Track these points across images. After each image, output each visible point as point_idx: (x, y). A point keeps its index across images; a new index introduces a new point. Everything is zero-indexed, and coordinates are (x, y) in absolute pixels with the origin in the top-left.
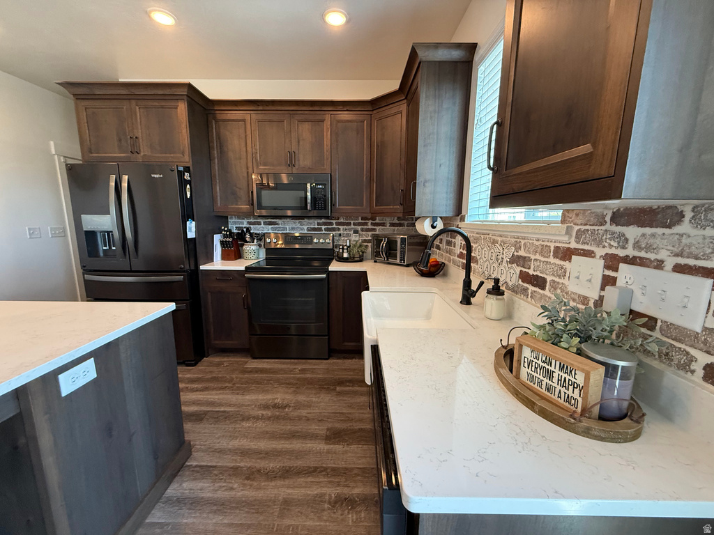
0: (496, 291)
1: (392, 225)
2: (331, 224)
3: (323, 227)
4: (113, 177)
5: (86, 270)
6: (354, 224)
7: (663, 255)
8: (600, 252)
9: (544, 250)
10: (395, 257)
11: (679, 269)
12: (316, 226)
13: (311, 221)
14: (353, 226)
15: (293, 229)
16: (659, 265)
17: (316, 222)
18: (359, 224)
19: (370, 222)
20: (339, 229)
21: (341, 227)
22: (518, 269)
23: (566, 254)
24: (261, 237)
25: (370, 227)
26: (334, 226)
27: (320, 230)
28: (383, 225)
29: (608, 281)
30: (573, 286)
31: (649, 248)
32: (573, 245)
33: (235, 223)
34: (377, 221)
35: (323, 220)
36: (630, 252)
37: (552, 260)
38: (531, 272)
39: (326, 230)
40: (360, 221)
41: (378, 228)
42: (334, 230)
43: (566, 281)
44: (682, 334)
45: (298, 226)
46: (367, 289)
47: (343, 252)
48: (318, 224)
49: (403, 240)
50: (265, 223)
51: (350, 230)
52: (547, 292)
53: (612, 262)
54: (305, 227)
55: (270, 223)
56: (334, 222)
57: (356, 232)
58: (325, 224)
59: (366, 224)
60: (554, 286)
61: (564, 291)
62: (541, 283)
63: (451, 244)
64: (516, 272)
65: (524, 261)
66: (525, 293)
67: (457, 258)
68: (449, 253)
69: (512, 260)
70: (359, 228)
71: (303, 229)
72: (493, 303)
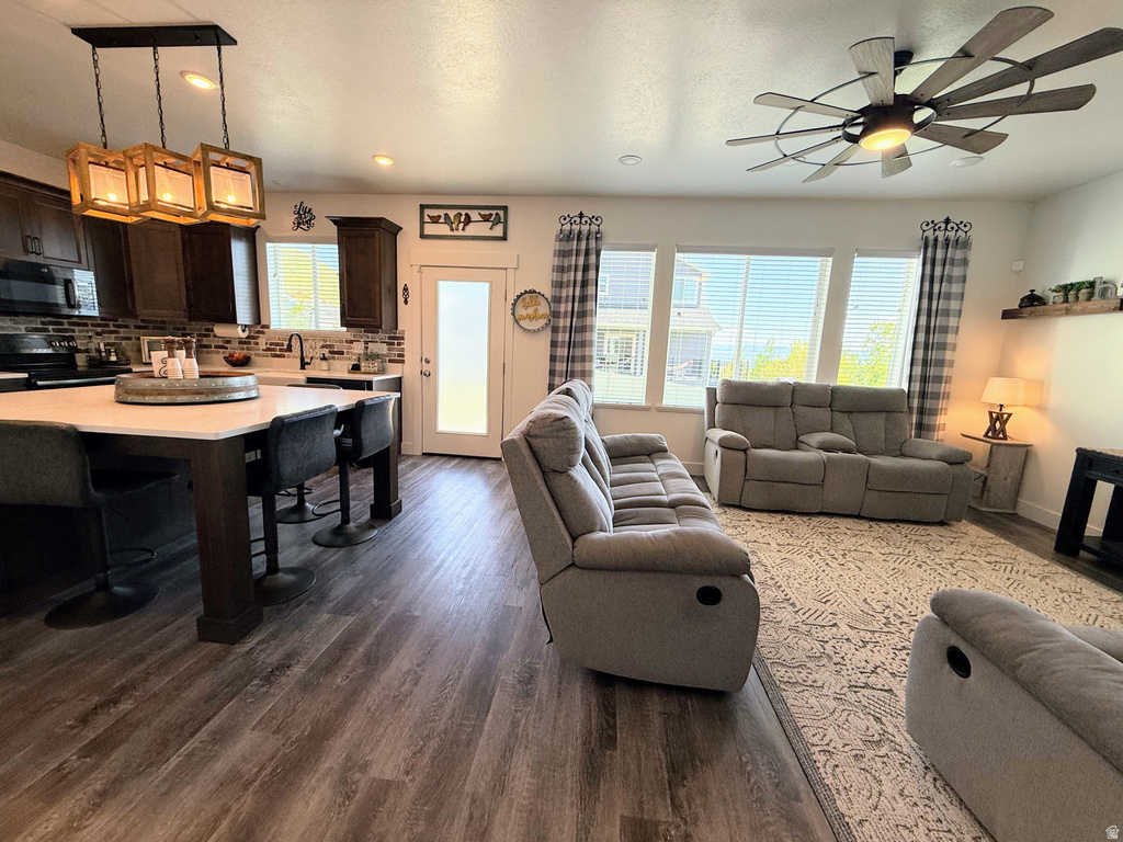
0: (324, 358)
1: (138, 327)
2: (62, 324)
3: (50, 327)
6: (93, 325)
7: (377, 340)
8: (362, 340)
9: (341, 341)
11: (380, 342)
12: (40, 326)
13: (31, 319)
14: (90, 327)
16: (377, 342)
17: (38, 320)
19: (111, 323)
20: (73, 331)
21: (76, 328)
23: (352, 342)
25: (112, 328)
26: (66, 326)
28: (126, 326)
29: (366, 348)
30: (355, 351)
31: (374, 338)
32: (353, 339)
34: (120, 323)
35: (49, 319)
36: (370, 339)
37: (345, 344)
38: (335, 350)
39: (56, 330)
41: (121, 330)
43: (352, 350)
44: (384, 355)
51: (87, 331)
52: (344, 355)
53: (366, 343)
54: (22, 327)
57: (98, 334)
58: (52, 323)
59: (107, 325)
60: (348, 353)
61: (352, 354)
62: (342, 353)
63: (249, 343)
64: (326, 351)
65: (331, 346)
66: (334, 358)
67: (261, 352)
68: (248, 349)
69: (322, 347)
70: (99, 330)
71: (19, 329)
72: (324, 363)
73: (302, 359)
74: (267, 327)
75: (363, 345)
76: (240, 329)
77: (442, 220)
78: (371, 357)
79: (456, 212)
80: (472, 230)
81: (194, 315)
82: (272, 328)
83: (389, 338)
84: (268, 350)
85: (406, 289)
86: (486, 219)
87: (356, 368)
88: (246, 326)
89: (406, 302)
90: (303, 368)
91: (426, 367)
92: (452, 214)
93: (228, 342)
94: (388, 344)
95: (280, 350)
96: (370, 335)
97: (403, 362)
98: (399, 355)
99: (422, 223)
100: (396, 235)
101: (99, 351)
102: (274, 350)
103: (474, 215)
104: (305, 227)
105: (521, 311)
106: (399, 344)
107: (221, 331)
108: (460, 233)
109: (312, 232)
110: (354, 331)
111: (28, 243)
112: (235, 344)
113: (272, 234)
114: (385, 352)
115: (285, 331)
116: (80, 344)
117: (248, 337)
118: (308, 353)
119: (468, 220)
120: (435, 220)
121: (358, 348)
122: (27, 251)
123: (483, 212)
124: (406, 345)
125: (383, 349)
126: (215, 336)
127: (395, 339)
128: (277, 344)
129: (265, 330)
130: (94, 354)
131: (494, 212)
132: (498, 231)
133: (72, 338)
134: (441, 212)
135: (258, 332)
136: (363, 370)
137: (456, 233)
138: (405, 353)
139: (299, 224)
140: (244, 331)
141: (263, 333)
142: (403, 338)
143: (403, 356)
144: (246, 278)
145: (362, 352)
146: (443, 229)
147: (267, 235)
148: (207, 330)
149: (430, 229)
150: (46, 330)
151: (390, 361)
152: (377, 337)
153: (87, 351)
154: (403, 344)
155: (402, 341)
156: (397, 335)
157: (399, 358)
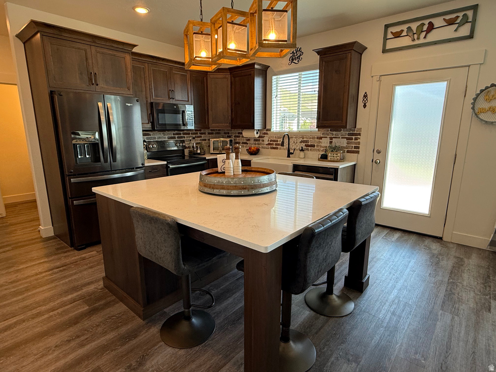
0: (302, 150)
1: (209, 134)
2: (180, 134)
3: (176, 136)
6: (192, 134)
7: (339, 136)
8: (328, 137)
9: (313, 138)
11: (342, 138)
12: (173, 136)
13: (170, 132)
14: (191, 135)
15: (159, 138)
16: (339, 138)
17: (172, 133)
19: (199, 132)
20: (184, 137)
21: (185, 136)
22: (304, 144)
23: (321, 138)
25: (199, 135)
26: (182, 135)
28: (205, 134)
29: (331, 142)
30: (323, 145)
31: (337, 135)
32: (322, 136)
34: (202, 132)
35: (176, 132)
36: (334, 136)
37: (316, 140)
38: (309, 144)
39: (178, 138)
41: (202, 135)
42: (182, 137)
43: (321, 144)
44: (344, 148)
45: (162, 136)
48: (174, 134)
49: (231, 141)
51: (189, 137)
52: (315, 148)
53: (331, 138)
54: (167, 137)
57: (194, 138)
58: (177, 134)
59: (197, 133)
60: (318, 146)
61: (321, 146)
62: (313, 146)
63: (259, 140)
64: (303, 145)
65: (306, 141)
66: (308, 150)
67: (265, 146)
68: (258, 144)
69: (301, 142)
70: (194, 136)
71: (165, 138)
72: (302, 154)
73: (289, 151)
74: (270, 130)
75: (329, 140)
76: (255, 132)
77: (404, 33)
78: (335, 149)
79: (419, 23)
80: (433, 36)
81: (234, 126)
82: (272, 130)
83: (349, 134)
84: (269, 144)
85: (365, 96)
86: (450, 23)
87: (324, 157)
88: (258, 130)
89: (365, 106)
90: (289, 156)
91: (377, 157)
92: (414, 26)
93: (249, 140)
94: (348, 139)
95: (276, 144)
96: (334, 133)
97: (358, 152)
98: (355, 147)
99: (385, 39)
100: (361, 54)
101: (193, 147)
102: (272, 144)
103: (438, 22)
104: (296, 62)
105: (482, 104)
106: (356, 139)
107: (246, 134)
108: (422, 41)
109: (302, 64)
110: (323, 131)
111: (170, 93)
112: (252, 141)
113: (276, 70)
114: (345, 145)
115: (279, 133)
116: (186, 144)
117: (259, 137)
118: (292, 146)
119: (431, 27)
120: (397, 35)
121: (325, 142)
122: (169, 98)
123: (448, 17)
124: (362, 139)
125: (343, 143)
126: (243, 137)
127: (354, 135)
128: (274, 141)
129: (268, 132)
130: (191, 149)
131: (461, 14)
132: (465, 30)
133: (183, 142)
134: (404, 27)
135: (265, 134)
136: (329, 159)
137: (417, 42)
138: (361, 146)
139: (293, 60)
140: (257, 133)
141: (267, 134)
142: (359, 134)
143: (358, 148)
144: (261, 100)
145: (328, 145)
146: (406, 41)
147: (273, 71)
148: (239, 133)
149: (391, 44)
150: (175, 138)
151: (348, 152)
152: (339, 134)
153: (189, 147)
154: (360, 138)
155: (359, 137)
156: (355, 132)
157: (355, 150)
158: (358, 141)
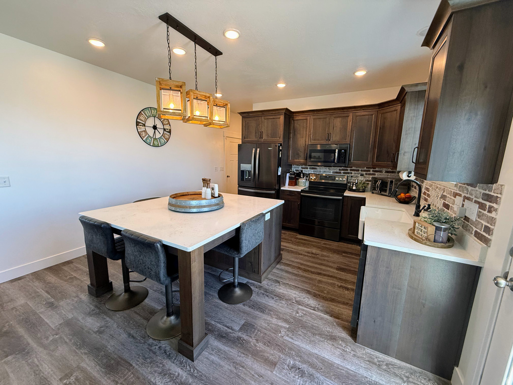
0: (428, 209)
1: (387, 172)
2: (347, 170)
3: (342, 172)
4: (254, 149)
5: (239, 186)
6: (361, 171)
7: (473, 197)
8: (463, 195)
10: (385, 191)
11: (475, 201)
12: (338, 171)
13: (335, 168)
14: (360, 172)
15: (325, 172)
16: (472, 200)
17: (338, 168)
18: (365, 171)
19: (372, 170)
20: (351, 173)
21: (353, 172)
22: (443, 201)
24: (308, 175)
25: (371, 172)
26: (349, 171)
27: (340, 173)
28: (381, 172)
31: (471, 194)
32: (457, 192)
33: (295, 168)
34: (377, 169)
35: (342, 168)
36: (468, 195)
37: (452, 197)
40: (365, 169)
41: (377, 173)
42: (348, 173)
43: (454, 206)
45: (328, 170)
46: (364, 205)
47: (353, 186)
48: (339, 170)
49: (392, 182)
50: (310, 168)
51: (358, 174)
53: (464, 199)
54: (332, 171)
55: (313, 169)
56: (349, 169)
57: (362, 175)
58: (343, 170)
59: (369, 171)
60: (451, 208)
61: (453, 210)
70: (364, 173)
73: (418, 206)
83: (484, 197)
90: (416, 215)
96: (470, 189)
98: (487, 229)
106: (490, 210)
114: (475, 218)
122: (326, 140)
127: (489, 199)
142: (496, 200)
152: (474, 192)
154: (496, 210)
155: (494, 205)
156: (492, 194)
157: (484, 234)
158: (493, 215)
